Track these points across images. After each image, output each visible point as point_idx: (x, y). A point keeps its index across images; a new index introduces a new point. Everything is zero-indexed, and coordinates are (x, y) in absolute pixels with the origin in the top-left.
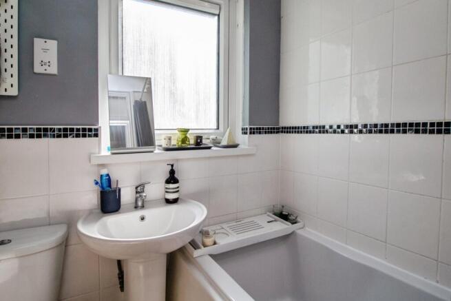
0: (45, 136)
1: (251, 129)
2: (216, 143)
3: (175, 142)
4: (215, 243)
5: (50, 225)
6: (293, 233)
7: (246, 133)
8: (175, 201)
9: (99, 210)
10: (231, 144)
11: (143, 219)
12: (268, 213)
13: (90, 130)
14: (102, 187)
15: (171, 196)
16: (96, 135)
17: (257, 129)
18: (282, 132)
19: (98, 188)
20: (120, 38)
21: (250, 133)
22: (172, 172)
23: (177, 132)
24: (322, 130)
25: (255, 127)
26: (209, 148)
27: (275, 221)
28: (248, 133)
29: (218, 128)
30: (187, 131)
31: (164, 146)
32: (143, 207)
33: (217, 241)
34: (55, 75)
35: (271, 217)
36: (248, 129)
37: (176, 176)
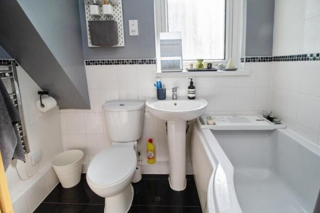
0: (135, 63)
1: (246, 58)
2: (222, 68)
3: (195, 67)
4: (214, 124)
5: (138, 101)
6: (275, 130)
7: (243, 62)
8: (193, 98)
9: (157, 98)
10: (231, 68)
11: (175, 104)
12: (259, 115)
13: (152, 60)
14: (158, 88)
15: (191, 96)
16: (155, 63)
17: (252, 58)
18: (274, 60)
19: (155, 88)
20: (166, 13)
21: (246, 61)
22: (192, 83)
23: (196, 61)
24: (304, 58)
25: (250, 57)
26: (216, 70)
27: (263, 120)
28: (245, 61)
29: (225, 59)
30: (202, 60)
31: (189, 69)
32: (176, 99)
33: (216, 123)
34: (137, 36)
35: (260, 117)
36: (245, 59)
37: (194, 85)
